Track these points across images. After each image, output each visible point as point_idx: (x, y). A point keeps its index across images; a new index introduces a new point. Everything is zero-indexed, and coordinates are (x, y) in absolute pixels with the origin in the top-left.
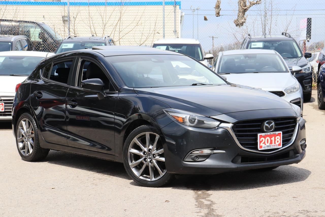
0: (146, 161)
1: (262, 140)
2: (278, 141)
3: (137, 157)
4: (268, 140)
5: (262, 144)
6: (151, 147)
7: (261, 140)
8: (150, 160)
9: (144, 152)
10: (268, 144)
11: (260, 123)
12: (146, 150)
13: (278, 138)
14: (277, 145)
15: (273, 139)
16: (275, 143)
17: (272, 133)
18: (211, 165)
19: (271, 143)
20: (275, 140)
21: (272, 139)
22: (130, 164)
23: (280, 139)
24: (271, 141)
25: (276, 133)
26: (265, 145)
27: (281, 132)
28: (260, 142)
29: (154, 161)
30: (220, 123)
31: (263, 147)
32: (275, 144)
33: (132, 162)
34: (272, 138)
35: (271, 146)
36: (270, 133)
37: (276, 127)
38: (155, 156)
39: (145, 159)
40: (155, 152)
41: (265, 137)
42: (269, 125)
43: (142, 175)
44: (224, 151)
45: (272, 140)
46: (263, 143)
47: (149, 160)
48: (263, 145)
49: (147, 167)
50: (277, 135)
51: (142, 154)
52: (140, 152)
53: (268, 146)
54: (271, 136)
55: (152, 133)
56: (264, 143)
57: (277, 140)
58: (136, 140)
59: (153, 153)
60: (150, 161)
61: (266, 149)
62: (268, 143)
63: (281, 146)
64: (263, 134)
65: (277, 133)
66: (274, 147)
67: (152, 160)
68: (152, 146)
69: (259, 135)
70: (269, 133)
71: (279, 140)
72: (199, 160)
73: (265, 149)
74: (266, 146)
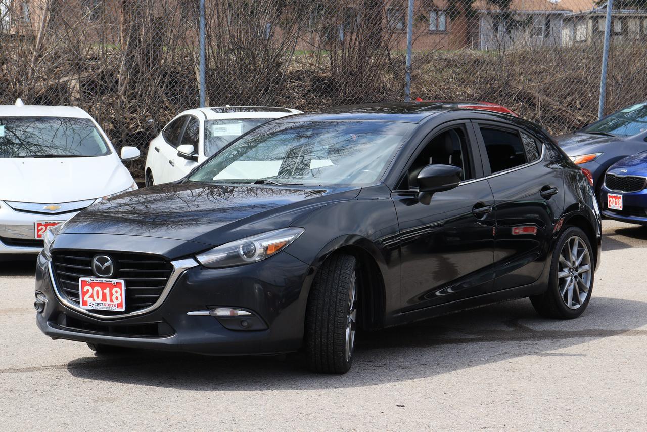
1: (88, 291)
2: (117, 298)
4: (97, 291)
7: (85, 290)
10: (99, 301)
13: (117, 292)
14: (115, 305)
15: (107, 291)
16: (111, 300)
19: (104, 299)
20: (111, 295)
21: (105, 291)
23: (121, 295)
24: (104, 295)
25: (111, 281)
26: (94, 300)
27: (122, 281)
28: (84, 294)
31: (88, 305)
32: (111, 303)
34: (105, 289)
35: (103, 304)
41: (92, 285)
45: (106, 293)
46: (89, 297)
48: (90, 301)
50: (116, 286)
53: (98, 304)
54: (103, 286)
56: (92, 296)
57: (115, 295)
61: (94, 308)
62: (98, 297)
63: (123, 309)
64: (88, 280)
65: (114, 281)
66: (109, 307)
69: (81, 279)
70: (103, 279)
71: (118, 295)
74: (94, 302)
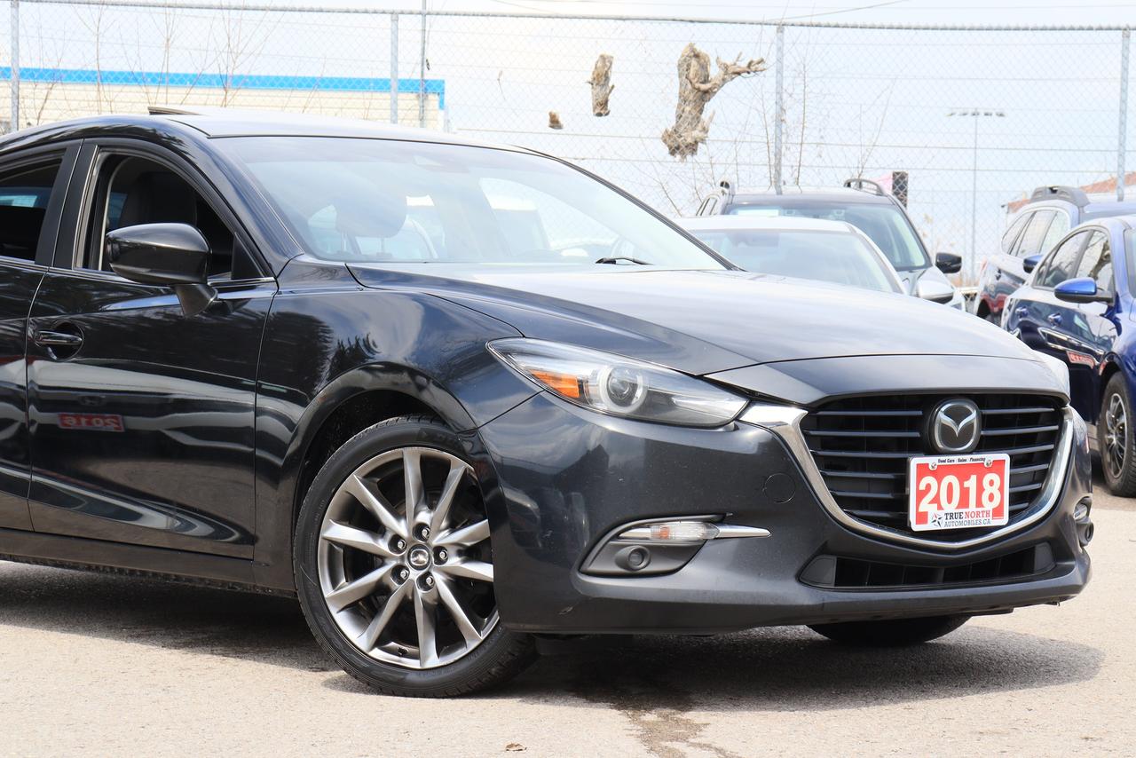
0: (401, 581)
1: (928, 487)
2: (991, 498)
3: (359, 562)
4: (950, 486)
5: (925, 506)
6: (424, 517)
7: (922, 487)
8: (421, 572)
9: (396, 538)
10: (951, 508)
11: (920, 413)
12: (402, 528)
13: (991, 483)
14: (988, 513)
15: (971, 483)
16: (979, 504)
17: (967, 457)
18: (705, 592)
19: (964, 502)
20: (980, 489)
21: (966, 484)
22: (326, 595)
23: (1001, 489)
24: (965, 493)
25: (984, 459)
26: (940, 508)
27: (1005, 457)
28: (921, 495)
29: (439, 580)
30: (748, 406)
31: (930, 519)
32: (980, 509)
33: (334, 583)
34: (968, 479)
35: (963, 515)
36: (961, 457)
37: (982, 433)
38: (442, 555)
39: (396, 571)
40: (442, 538)
41: (939, 474)
42: (958, 423)
43: (380, 643)
44: (764, 532)
45: (968, 489)
46: (930, 503)
47: (414, 575)
48: (932, 510)
49: (406, 606)
50: (990, 470)
51: (383, 545)
52: (375, 538)
53: (951, 515)
54: (962, 473)
55: (435, 452)
56: (936, 500)
57: (988, 490)
58: (356, 485)
59: (435, 542)
60: (422, 580)
61: (943, 527)
62: (950, 500)
63: (1005, 519)
64: (932, 461)
65: (990, 457)
66: (975, 519)
67: (428, 574)
68: (432, 514)
69: (915, 462)
70: (956, 458)
71: (995, 490)
72: (652, 568)
73: (939, 528)
74: (941, 513)
